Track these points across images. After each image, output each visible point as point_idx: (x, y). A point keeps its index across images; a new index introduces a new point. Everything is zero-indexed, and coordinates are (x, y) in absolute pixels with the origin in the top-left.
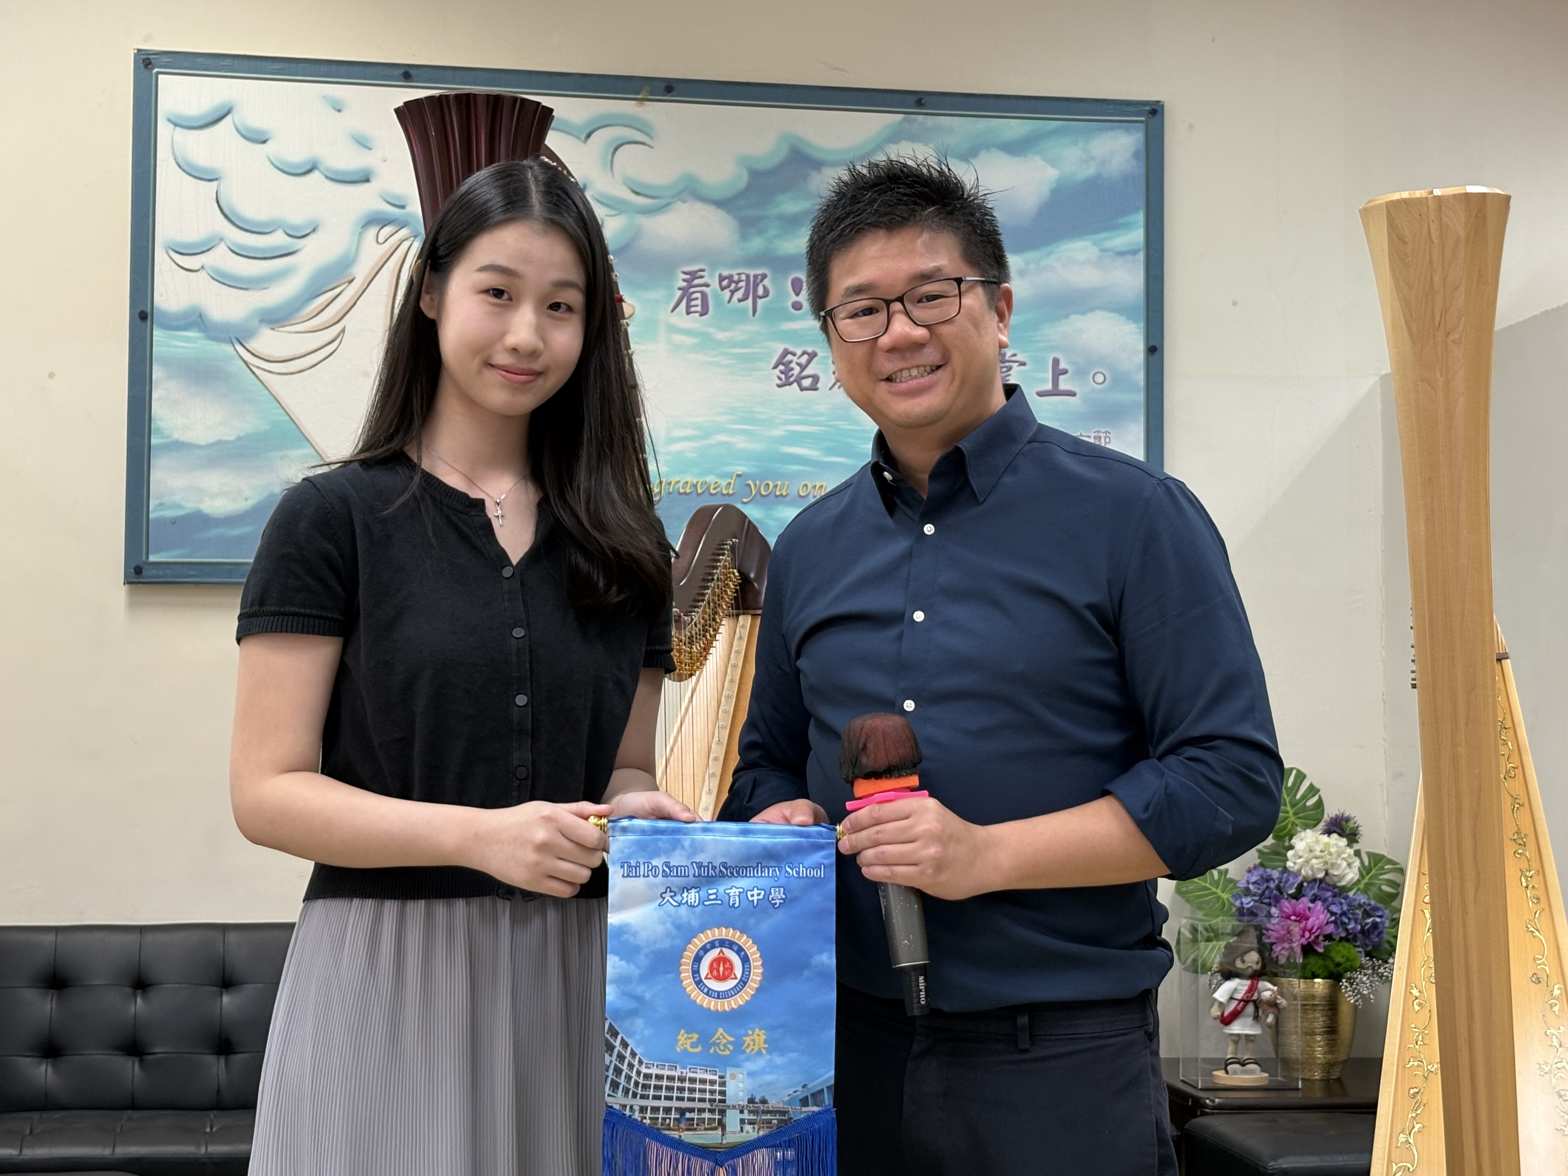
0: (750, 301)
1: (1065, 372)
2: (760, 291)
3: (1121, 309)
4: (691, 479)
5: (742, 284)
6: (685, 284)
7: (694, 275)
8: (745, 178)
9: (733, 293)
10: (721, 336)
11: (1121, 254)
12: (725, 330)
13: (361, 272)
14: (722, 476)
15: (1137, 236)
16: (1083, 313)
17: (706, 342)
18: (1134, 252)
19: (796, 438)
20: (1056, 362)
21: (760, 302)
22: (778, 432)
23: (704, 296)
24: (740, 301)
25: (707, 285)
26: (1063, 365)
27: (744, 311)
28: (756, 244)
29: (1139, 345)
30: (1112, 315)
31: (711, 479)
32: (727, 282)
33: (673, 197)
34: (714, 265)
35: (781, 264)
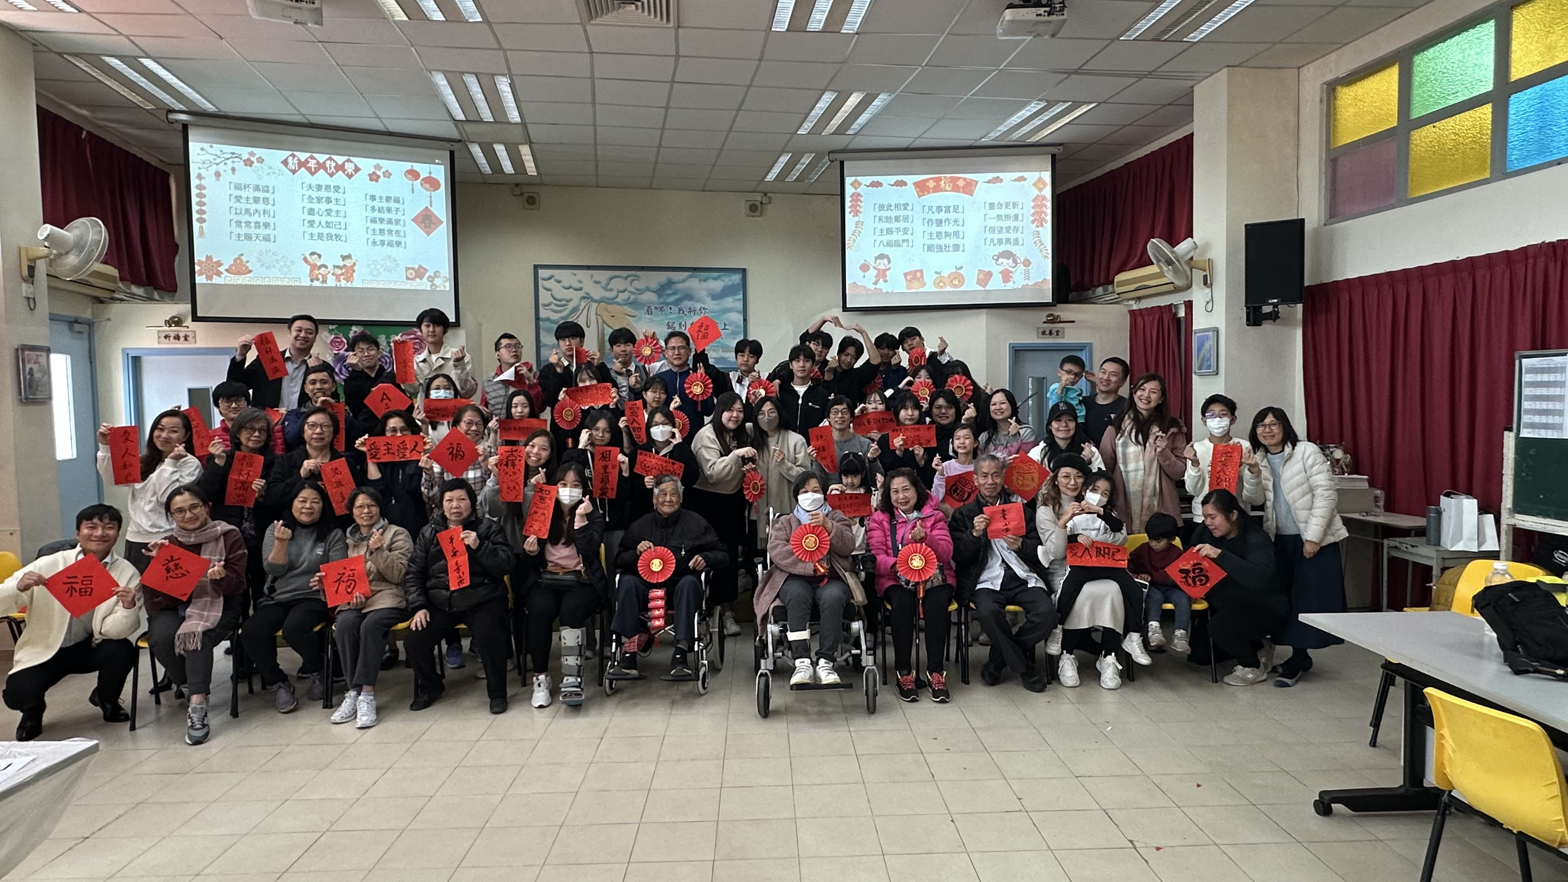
0: (661, 312)
3: (738, 312)
8: (659, 287)
10: (655, 319)
11: (738, 300)
13: (581, 308)
15: (741, 296)
17: (652, 321)
18: (741, 300)
25: (652, 309)
28: (661, 300)
33: (646, 290)
34: (653, 305)
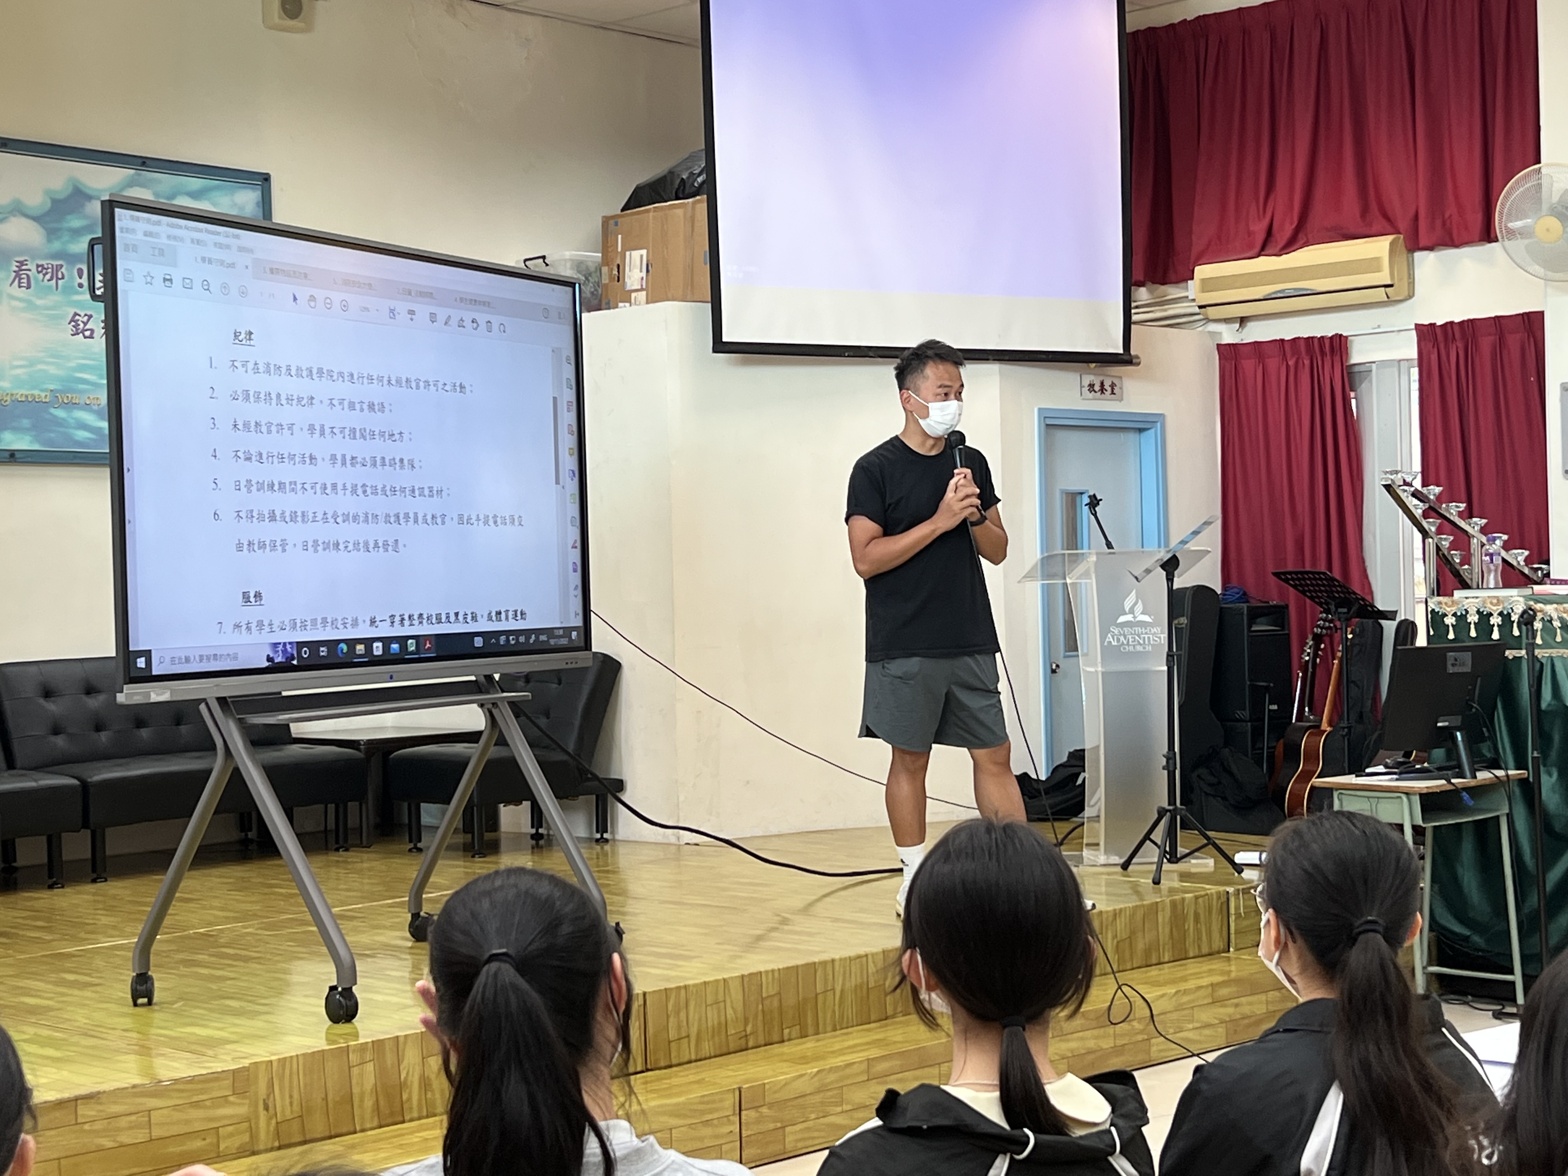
0: (54, 281)
2: (60, 276)
4: (27, 393)
5: (50, 270)
6: (17, 269)
7: (22, 263)
8: (49, 205)
9: (44, 275)
10: (39, 302)
12: (41, 298)
14: (42, 390)
17: (30, 306)
19: (82, 368)
21: (60, 282)
22: (72, 364)
23: (28, 276)
24: (49, 280)
25: (29, 270)
27: (50, 287)
28: (56, 246)
31: (36, 392)
32: (41, 268)
33: (9, 213)
34: (33, 258)
35: (72, 259)
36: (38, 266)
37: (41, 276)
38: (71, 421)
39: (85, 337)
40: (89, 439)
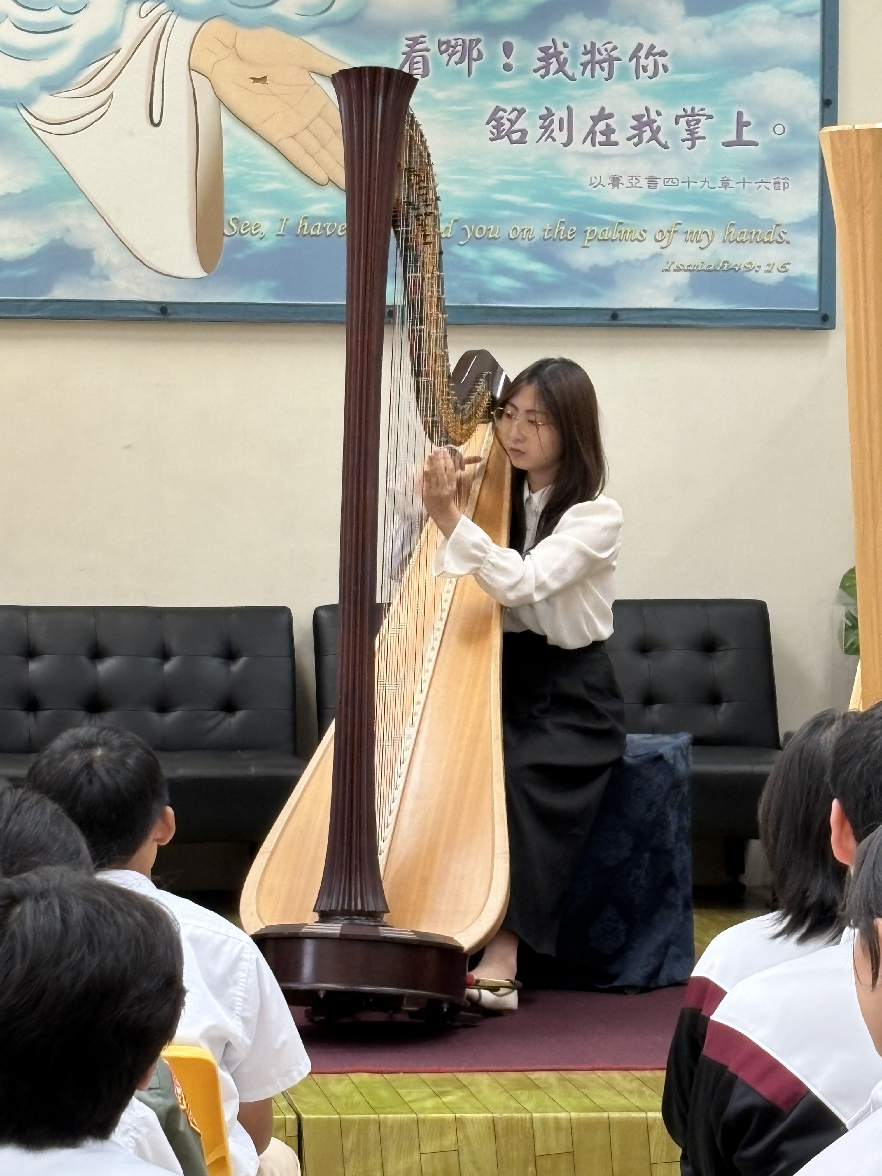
0: (466, 64)
1: (748, 124)
2: (475, 54)
3: (799, 66)
6: (408, 49)
7: (415, 41)
9: (450, 56)
10: (441, 95)
11: (799, 15)
12: (444, 89)
16: (764, 70)
18: (811, 14)
19: (506, 187)
20: (740, 115)
21: (475, 64)
22: (490, 181)
23: (425, 59)
24: (457, 63)
25: (427, 50)
26: (746, 118)
27: (460, 73)
28: (471, 12)
29: (814, 98)
30: (791, 72)
32: (445, 46)
34: (433, 32)
35: (493, 30)
36: (440, 43)
37: (445, 56)
38: (485, 263)
39: (512, 142)
40: (513, 288)
